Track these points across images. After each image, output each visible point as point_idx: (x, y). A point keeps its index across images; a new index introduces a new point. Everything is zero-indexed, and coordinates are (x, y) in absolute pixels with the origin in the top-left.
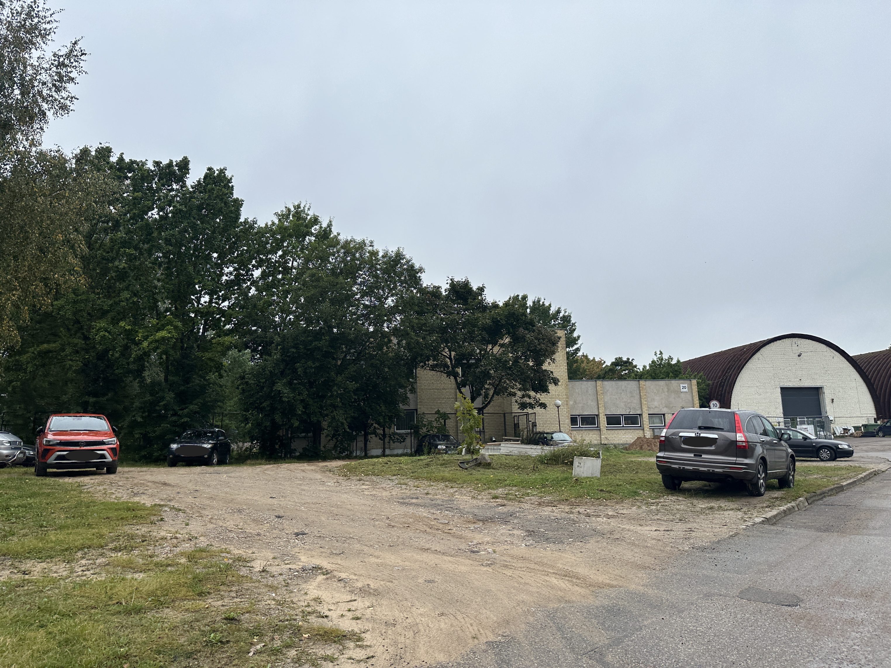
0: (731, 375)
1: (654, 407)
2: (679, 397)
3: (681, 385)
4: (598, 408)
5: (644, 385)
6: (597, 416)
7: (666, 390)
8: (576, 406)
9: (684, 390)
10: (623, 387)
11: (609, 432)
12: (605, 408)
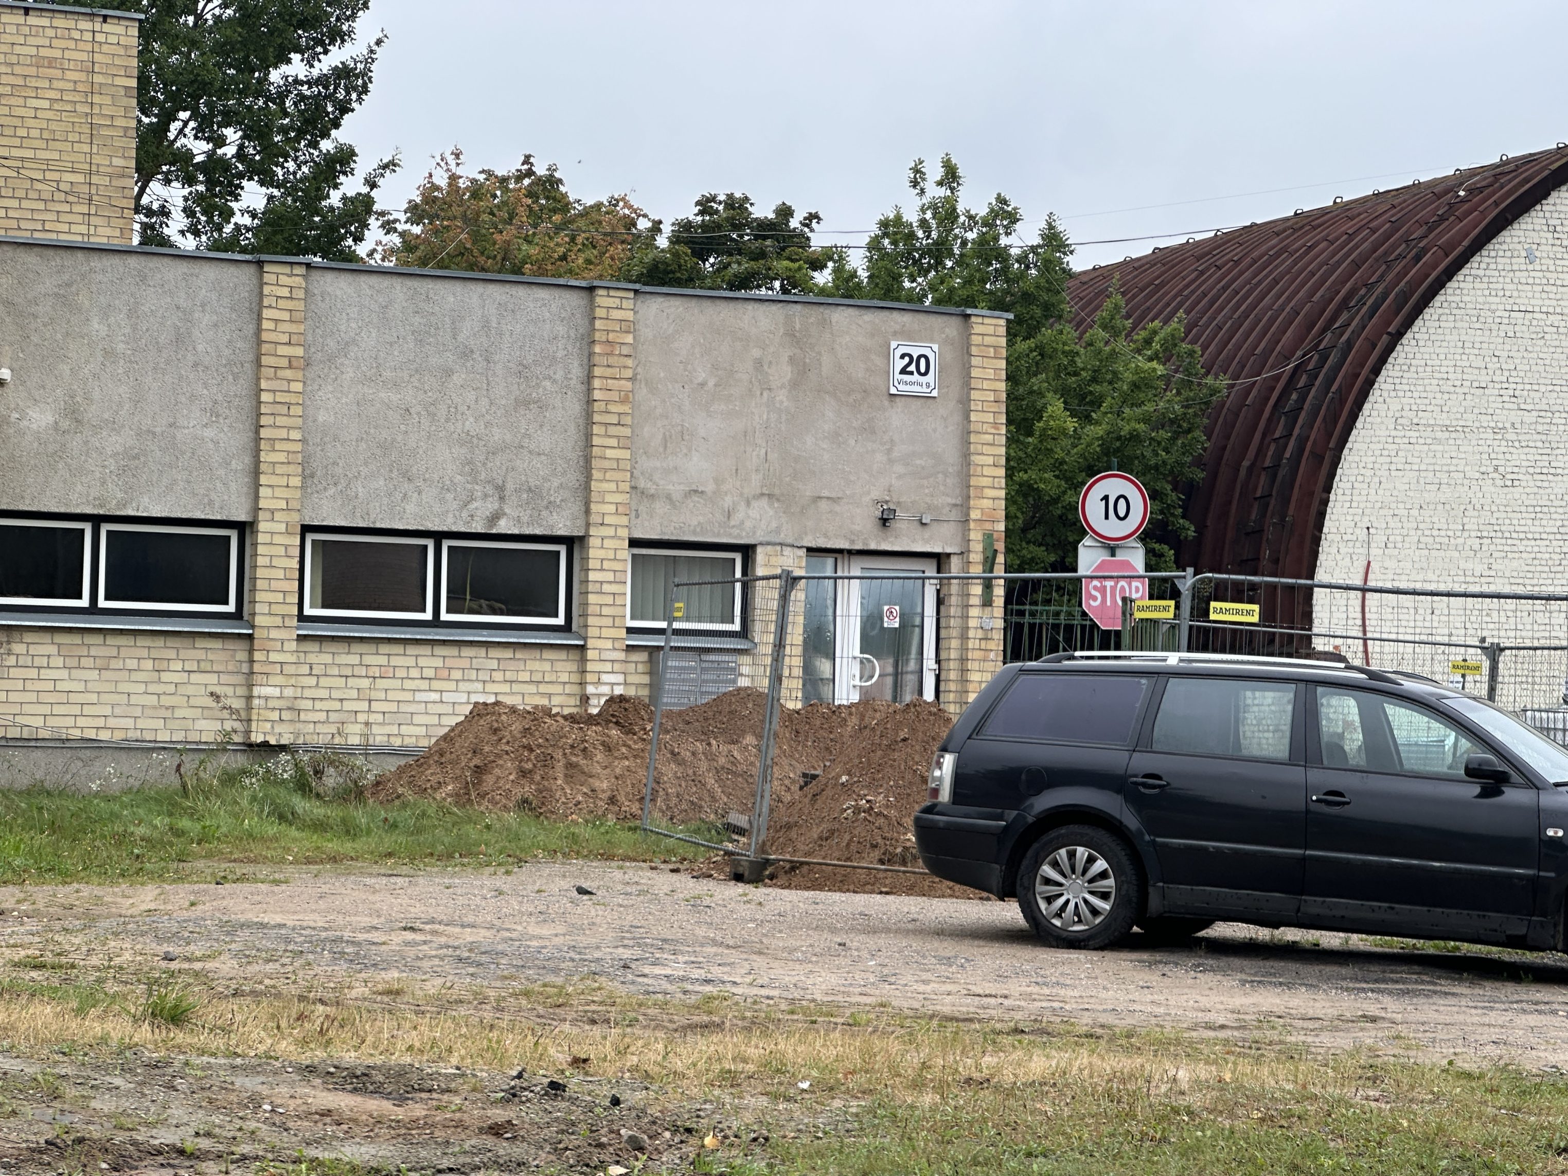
0: (1349, 344)
1: (676, 489)
2: (869, 430)
3: (898, 347)
4: (256, 472)
5: (629, 327)
6: (244, 529)
7: (782, 373)
8: (75, 443)
9: (916, 384)
10: (467, 329)
11: (320, 657)
12: (307, 477)
